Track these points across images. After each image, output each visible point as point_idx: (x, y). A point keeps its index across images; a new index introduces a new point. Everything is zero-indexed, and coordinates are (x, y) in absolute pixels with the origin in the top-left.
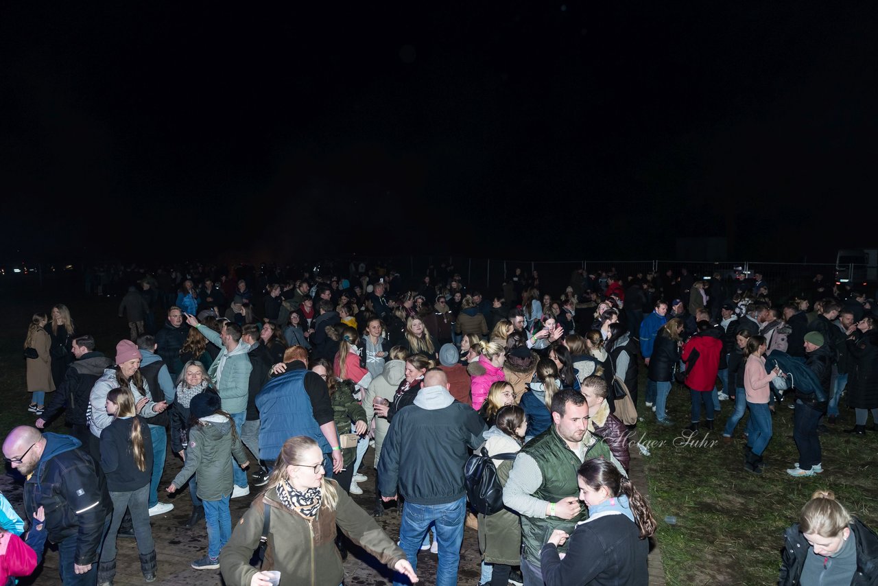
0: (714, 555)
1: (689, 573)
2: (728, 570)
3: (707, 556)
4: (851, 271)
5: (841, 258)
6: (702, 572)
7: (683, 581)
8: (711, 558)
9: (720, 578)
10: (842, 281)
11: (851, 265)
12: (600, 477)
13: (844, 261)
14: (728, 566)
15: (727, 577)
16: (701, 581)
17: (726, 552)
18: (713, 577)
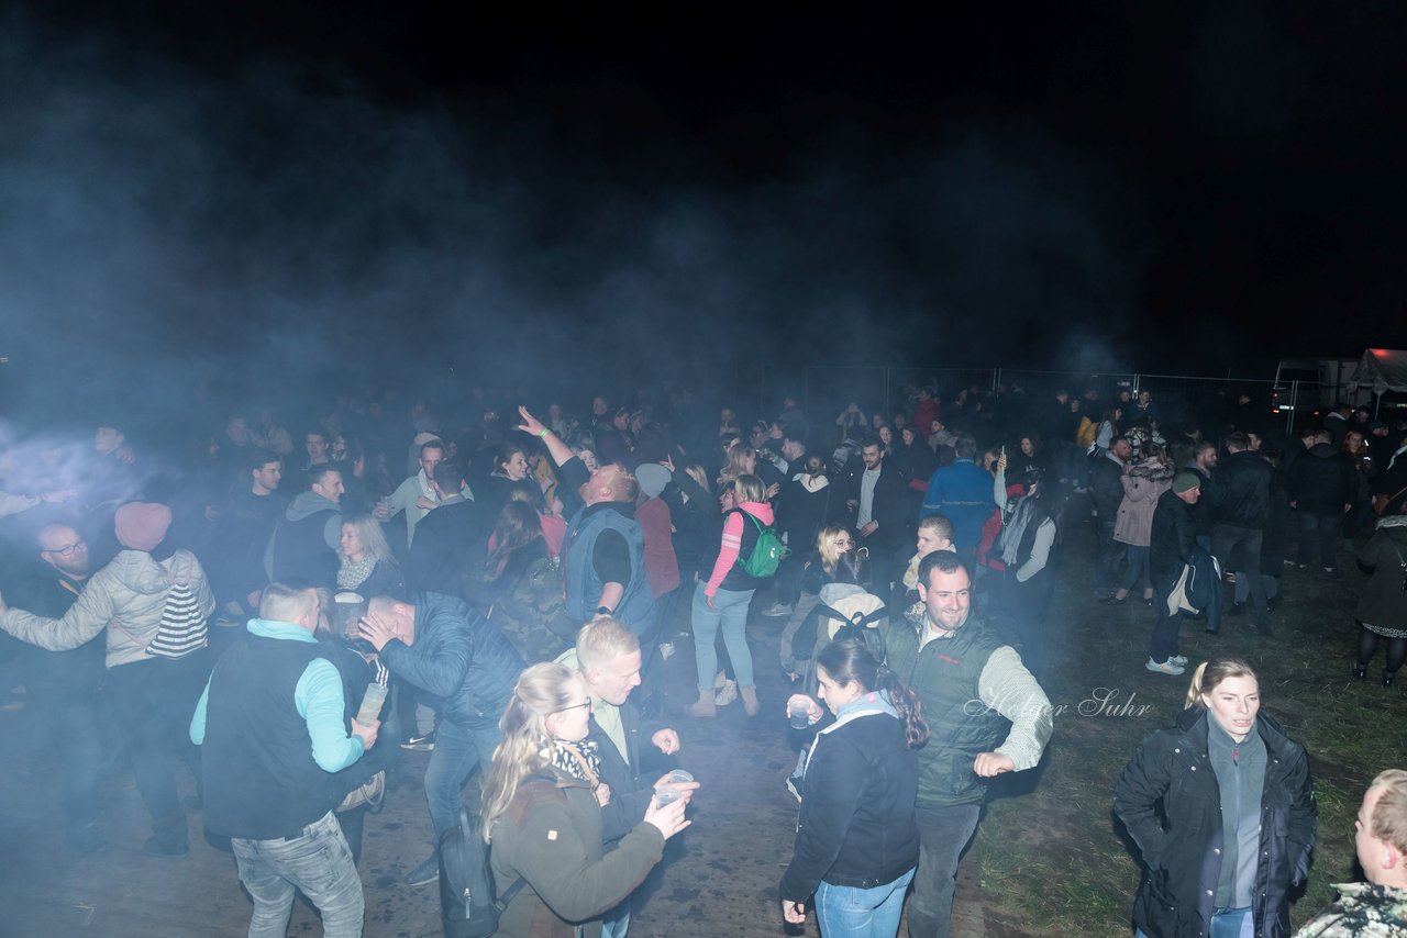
0: (1051, 803)
1: (1012, 828)
2: (1070, 824)
3: (1041, 804)
4: (1294, 393)
5: (1282, 371)
6: (1030, 826)
7: (1004, 839)
8: (1046, 807)
9: (1057, 835)
10: (1282, 407)
11: (1295, 383)
12: (849, 668)
13: (1287, 375)
14: (1069, 819)
15: (1066, 834)
16: (1029, 839)
17: (1069, 798)
18: (1047, 833)
